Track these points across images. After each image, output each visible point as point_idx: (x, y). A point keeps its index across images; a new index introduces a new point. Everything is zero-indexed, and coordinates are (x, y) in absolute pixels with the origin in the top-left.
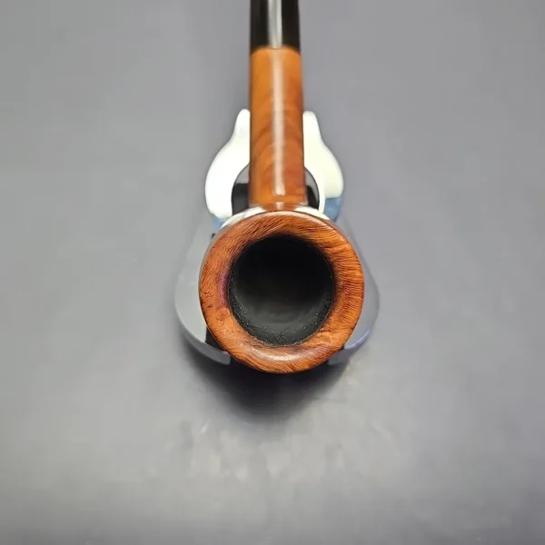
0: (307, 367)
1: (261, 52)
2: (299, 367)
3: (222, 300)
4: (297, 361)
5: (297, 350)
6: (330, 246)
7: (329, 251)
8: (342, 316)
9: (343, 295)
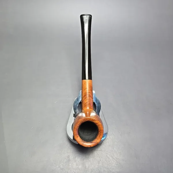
0: (93, 146)
1: (84, 80)
2: (92, 146)
3: (77, 133)
4: (91, 145)
5: (91, 143)
6: (97, 123)
7: (97, 124)
8: (99, 137)
9: (100, 132)
